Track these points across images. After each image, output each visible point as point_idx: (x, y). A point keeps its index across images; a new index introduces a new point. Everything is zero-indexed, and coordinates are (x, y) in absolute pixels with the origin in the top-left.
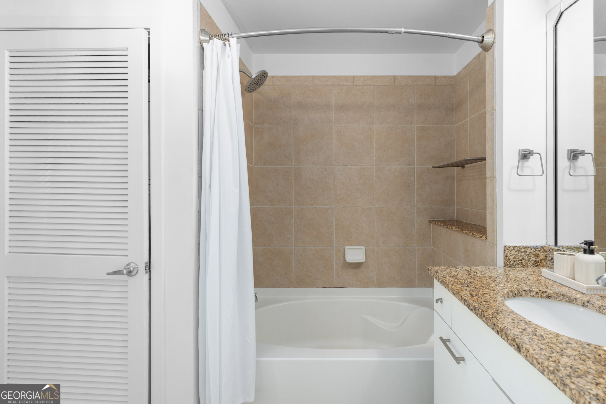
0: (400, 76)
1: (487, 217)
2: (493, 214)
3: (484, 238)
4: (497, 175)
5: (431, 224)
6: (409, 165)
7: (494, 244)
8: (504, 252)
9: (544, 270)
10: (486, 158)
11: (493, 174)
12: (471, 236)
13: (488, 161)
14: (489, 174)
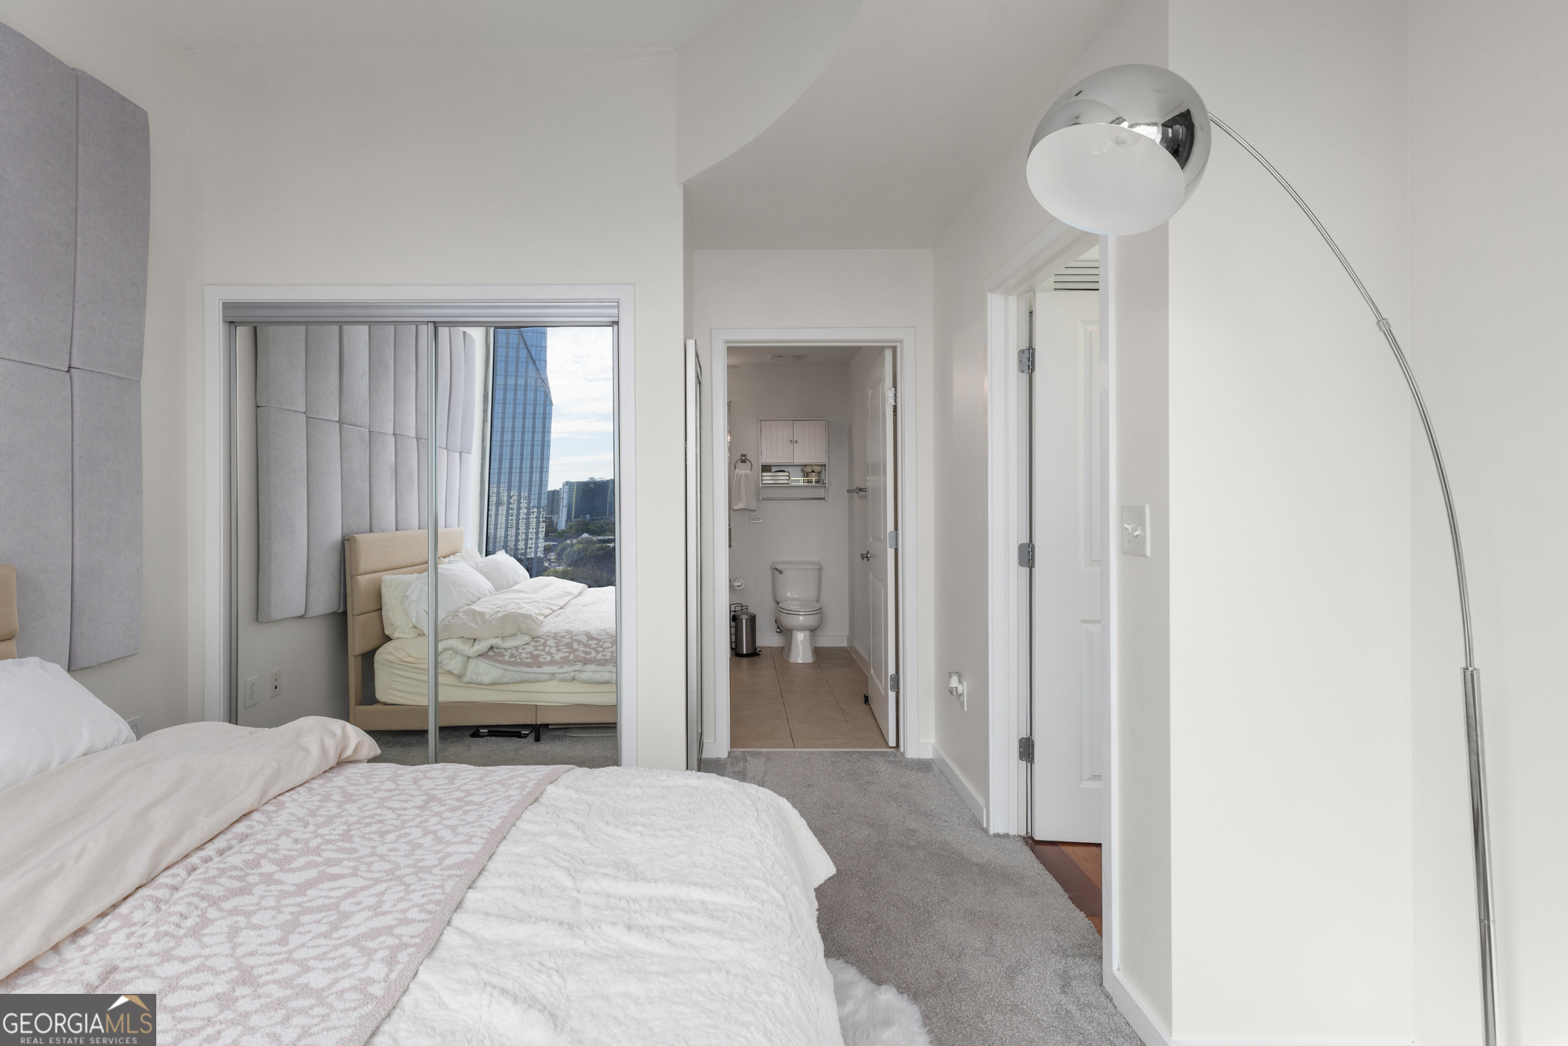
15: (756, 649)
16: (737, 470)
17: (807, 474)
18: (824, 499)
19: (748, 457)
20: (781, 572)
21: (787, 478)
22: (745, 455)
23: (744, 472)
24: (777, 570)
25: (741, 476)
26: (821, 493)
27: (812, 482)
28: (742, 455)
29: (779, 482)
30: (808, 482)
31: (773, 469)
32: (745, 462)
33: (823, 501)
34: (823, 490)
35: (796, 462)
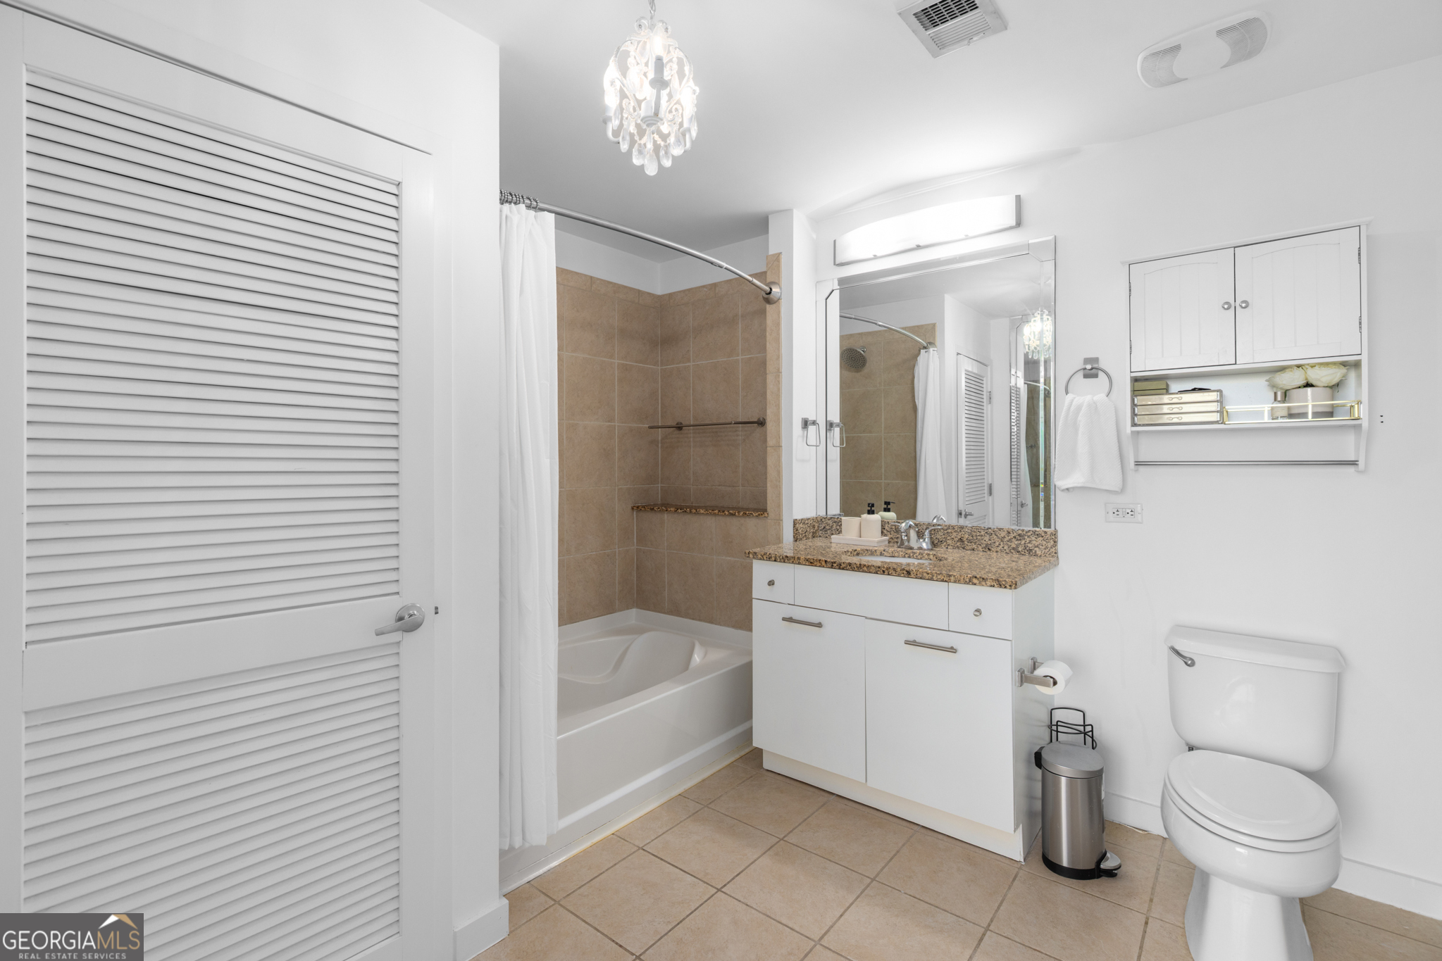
0: (598, 279)
1: (768, 491)
2: (778, 487)
3: (766, 515)
4: (784, 443)
5: (635, 513)
6: (609, 421)
7: (779, 520)
8: (794, 527)
9: (835, 538)
10: (764, 420)
11: (779, 442)
12: (741, 516)
13: (770, 425)
14: (771, 442)
15: (1103, 857)
16: (1070, 396)
17: (1285, 394)
18: (1353, 463)
19: (1102, 365)
20: (1190, 663)
21: (1214, 407)
22: (1096, 360)
23: (1088, 398)
24: (1178, 653)
25: (1079, 408)
26: (1346, 447)
27: (1304, 415)
28: (1087, 361)
29: (1186, 418)
30: (1291, 416)
31: (1175, 387)
32: (1096, 376)
33: (1351, 469)
34: (1350, 438)
35: (1245, 361)
